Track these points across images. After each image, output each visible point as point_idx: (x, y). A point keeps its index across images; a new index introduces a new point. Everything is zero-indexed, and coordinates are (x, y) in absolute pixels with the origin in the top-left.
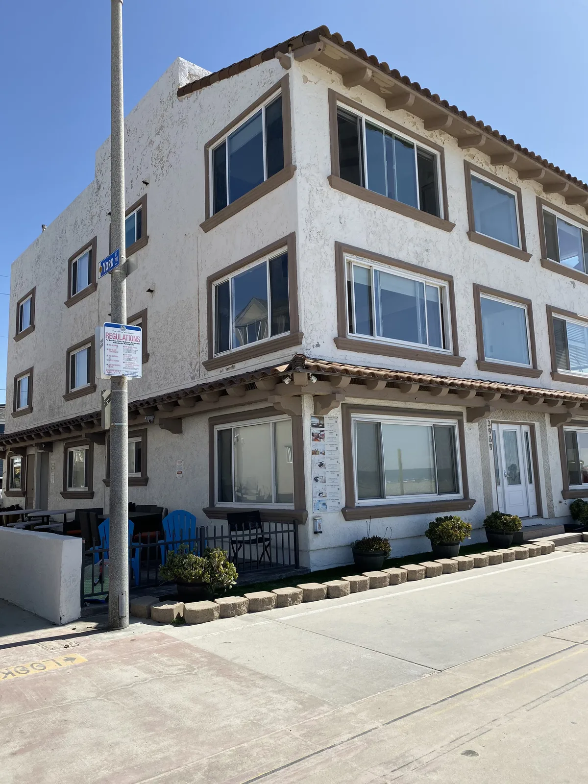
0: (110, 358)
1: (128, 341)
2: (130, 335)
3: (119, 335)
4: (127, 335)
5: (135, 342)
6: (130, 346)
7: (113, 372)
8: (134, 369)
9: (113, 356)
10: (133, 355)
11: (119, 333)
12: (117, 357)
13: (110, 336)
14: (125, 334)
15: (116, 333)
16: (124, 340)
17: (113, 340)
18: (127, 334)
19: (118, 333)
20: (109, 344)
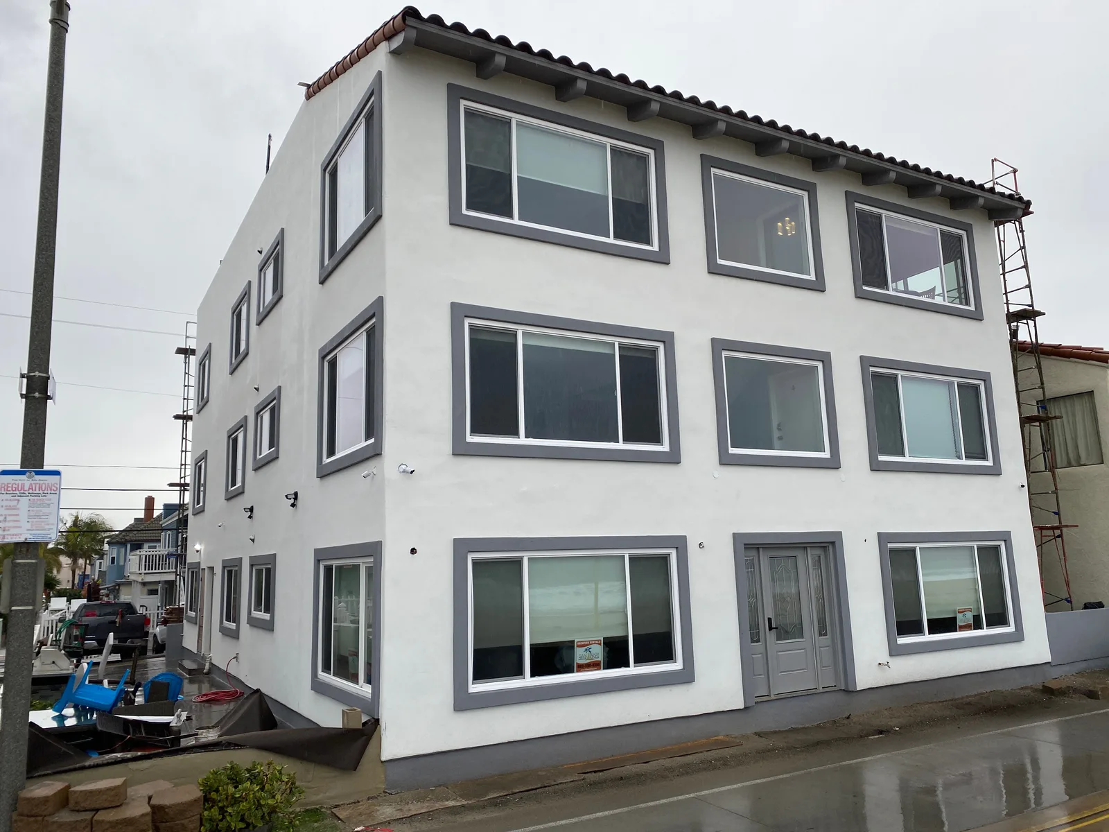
0: (5, 518)
1: (37, 492)
2: (42, 482)
3: (23, 485)
4: (35, 484)
5: (49, 492)
6: (41, 498)
7: (9, 537)
8: (45, 530)
9: (10, 515)
10: (45, 510)
11: (23, 482)
12: (17, 515)
13: (8, 487)
14: (33, 482)
15: (17, 482)
16: (31, 491)
17: (12, 492)
18: (36, 482)
19: (20, 482)
20: (4, 499)
